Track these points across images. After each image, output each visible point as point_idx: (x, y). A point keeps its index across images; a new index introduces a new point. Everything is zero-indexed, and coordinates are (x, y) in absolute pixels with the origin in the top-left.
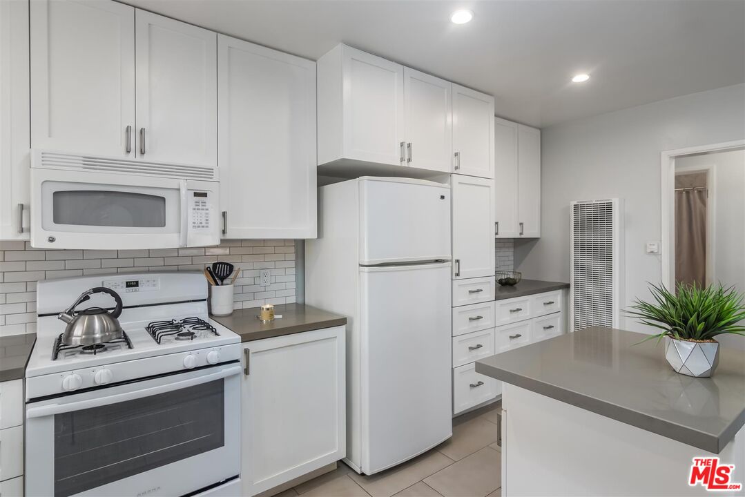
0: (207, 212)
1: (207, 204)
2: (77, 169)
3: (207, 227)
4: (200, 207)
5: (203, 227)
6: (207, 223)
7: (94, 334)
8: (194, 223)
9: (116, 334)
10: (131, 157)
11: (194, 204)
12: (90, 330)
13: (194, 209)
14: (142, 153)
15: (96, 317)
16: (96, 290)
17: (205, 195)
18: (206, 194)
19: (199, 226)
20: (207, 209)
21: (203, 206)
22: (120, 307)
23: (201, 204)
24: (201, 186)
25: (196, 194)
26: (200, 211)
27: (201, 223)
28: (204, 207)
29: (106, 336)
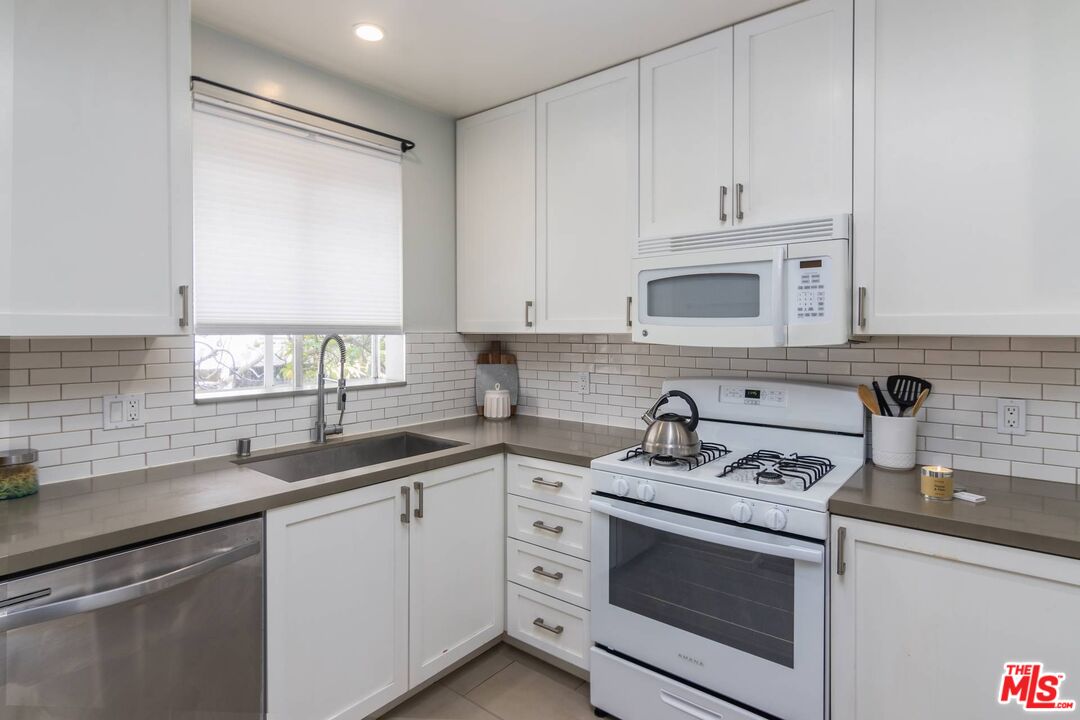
0: (821, 290)
1: (820, 278)
2: (665, 253)
3: (821, 314)
4: (811, 284)
5: (814, 315)
6: (821, 309)
7: (666, 443)
8: (800, 309)
9: (688, 450)
10: (728, 225)
11: (800, 279)
12: (662, 439)
13: (801, 288)
14: (741, 216)
15: (670, 424)
16: (673, 393)
17: (817, 264)
18: (820, 261)
19: (807, 313)
20: (821, 287)
21: (814, 281)
22: (696, 418)
23: (811, 279)
24: (810, 251)
25: (804, 265)
26: (810, 290)
27: (811, 309)
28: (817, 284)
29: (677, 449)
